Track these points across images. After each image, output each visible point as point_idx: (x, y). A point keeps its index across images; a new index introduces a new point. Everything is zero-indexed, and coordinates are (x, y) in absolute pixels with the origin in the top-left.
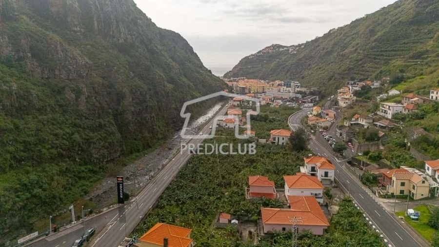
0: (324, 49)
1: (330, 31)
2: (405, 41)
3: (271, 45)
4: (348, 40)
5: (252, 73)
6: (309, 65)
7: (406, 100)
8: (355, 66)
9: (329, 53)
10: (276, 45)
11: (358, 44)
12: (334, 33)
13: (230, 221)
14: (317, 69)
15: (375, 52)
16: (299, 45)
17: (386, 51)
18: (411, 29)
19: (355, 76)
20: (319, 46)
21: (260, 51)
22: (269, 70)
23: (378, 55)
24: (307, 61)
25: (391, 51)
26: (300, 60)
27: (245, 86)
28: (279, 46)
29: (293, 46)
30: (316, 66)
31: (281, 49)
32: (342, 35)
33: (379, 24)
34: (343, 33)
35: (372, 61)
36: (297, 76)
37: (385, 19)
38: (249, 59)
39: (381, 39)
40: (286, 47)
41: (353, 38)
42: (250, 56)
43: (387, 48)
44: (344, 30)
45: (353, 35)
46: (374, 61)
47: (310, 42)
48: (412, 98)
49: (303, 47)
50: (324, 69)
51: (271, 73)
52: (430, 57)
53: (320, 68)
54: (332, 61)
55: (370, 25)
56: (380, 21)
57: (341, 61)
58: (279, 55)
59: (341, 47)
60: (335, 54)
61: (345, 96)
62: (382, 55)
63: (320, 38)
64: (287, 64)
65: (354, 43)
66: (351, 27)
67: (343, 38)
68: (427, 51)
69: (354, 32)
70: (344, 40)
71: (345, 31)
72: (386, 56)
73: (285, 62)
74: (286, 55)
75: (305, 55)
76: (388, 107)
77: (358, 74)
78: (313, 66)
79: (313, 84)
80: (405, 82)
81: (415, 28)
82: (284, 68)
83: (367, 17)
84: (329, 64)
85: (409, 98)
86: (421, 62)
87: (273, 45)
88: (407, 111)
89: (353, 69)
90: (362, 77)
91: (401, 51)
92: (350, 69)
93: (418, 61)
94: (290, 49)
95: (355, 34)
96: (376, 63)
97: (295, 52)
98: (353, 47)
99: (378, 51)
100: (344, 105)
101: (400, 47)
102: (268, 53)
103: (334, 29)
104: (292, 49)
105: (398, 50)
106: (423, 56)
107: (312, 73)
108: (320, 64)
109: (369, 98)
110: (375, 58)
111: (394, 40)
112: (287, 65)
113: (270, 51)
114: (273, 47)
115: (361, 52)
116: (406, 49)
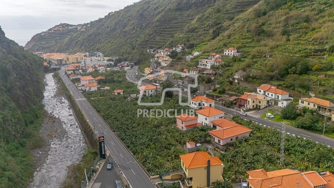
0: (108, 27)
1: (110, 13)
2: (175, 21)
3: (60, 24)
4: (125, 21)
5: (48, 48)
6: (99, 40)
7: (211, 57)
8: (149, 39)
9: (113, 30)
10: (64, 24)
11: (134, 24)
12: (113, 15)
13: (196, 145)
14: (107, 43)
15: (159, 29)
16: (85, 25)
17: (166, 28)
18: (177, 14)
19: (152, 45)
20: (103, 25)
21: (51, 29)
22: (64, 45)
23: (162, 31)
24: (97, 37)
25: (169, 28)
26: (90, 36)
27: (62, 59)
28: (68, 25)
29: (80, 25)
30: (105, 40)
31: (70, 28)
32: (120, 17)
33: (145, 10)
34: (120, 16)
35: (160, 35)
36: (91, 48)
37: (149, 7)
38: (41, 36)
39: (160, 20)
40: (74, 25)
41: (129, 19)
42: (41, 33)
43: (166, 26)
44: (120, 13)
45: (128, 17)
46: (161, 35)
47: (94, 22)
48: (215, 56)
49: (89, 25)
50: (113, 42)
51: (67, 47)
52: (200, 31)
53: (109, 42)
54: (118, 36)
55: (139, 11)
56: (145, 8)
57: (125, 36)
58: (69, 32)
59: (122, 26)
60: (119, 31)
61: (165, 58)
62: (164, 31)
63: (102, 19)
64: (79, 39)
65: (131, 23)
66: (126, 11)
67: (122, 19)
68: (197, 27)
69: (128, 15)
70: (123, 21)
71: (122, 14)
72: (168, 31)
73: (77, 38)
74: (76, 32)
75: (93, 32)
76: (205, 62)
77: (153, 44)
78: (103, 40)
79: (109, 54)
80: (196, 47)
81: (179, 13)
82: (77, 42)
83: (135, 5)
84: (116, 38)
85: (213, 56)
86: (196, 34)
87: (61, 24)
88: (218, 63)
89: (148, 41)
90: (158, 46)
91: (175, 28)
92: (147, 41)
93: (194, 34)
94: (78, 28)
95: (130, 16)
96: (163, 36)
97: (84, 30)
98: (131, 26)
99: (161, 29)
100: (166, 65)
101: (174, 26)
102: (59, 30)
103: (112, 12)
104: (80, 28)
105: (174, 28)
106: (195, 31)
107: (104, 46)
108: (108, 39)
109: (180, 59)
110: (161, 33)
111: (169, 21)
112: (79, 41)
113: (61, 29)
114: (62, 26)
115: (138, 29)
116: (178, 26)
